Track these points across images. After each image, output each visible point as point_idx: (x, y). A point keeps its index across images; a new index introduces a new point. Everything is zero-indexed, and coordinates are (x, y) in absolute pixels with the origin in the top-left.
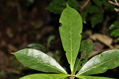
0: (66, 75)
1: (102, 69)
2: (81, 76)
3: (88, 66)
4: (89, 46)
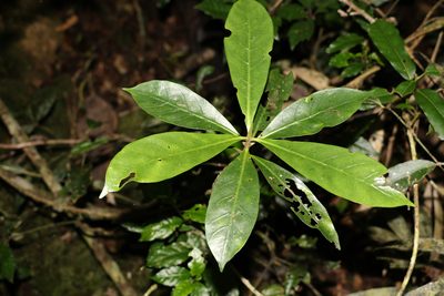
1: (310, 127)
3: (283, 121)
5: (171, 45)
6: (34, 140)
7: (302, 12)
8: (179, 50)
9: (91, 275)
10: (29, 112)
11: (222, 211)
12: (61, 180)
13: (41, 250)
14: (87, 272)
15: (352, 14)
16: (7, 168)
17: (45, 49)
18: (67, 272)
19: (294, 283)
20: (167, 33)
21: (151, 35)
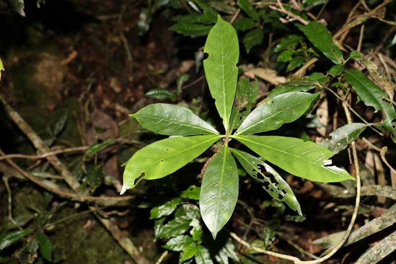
0: (217, 136)
1: (273, 124)
2: (241, 137)
3: (252, 121)
4: (252, 88)
5: (154, 65)
6: (55, 150)
7: (252, 23)
8: (160, 68)
9: (111, 252)
10: (48, 129)
11: (211, 193)
12: (79, 179)
13: (69, 238)
14: (107, 251)
15: (291, 20)
16: (36, 174)
17: (54, 80)
18: (92, 252)
19: (271, 236)
20: (149, 56)
21: (137, 60)
